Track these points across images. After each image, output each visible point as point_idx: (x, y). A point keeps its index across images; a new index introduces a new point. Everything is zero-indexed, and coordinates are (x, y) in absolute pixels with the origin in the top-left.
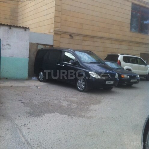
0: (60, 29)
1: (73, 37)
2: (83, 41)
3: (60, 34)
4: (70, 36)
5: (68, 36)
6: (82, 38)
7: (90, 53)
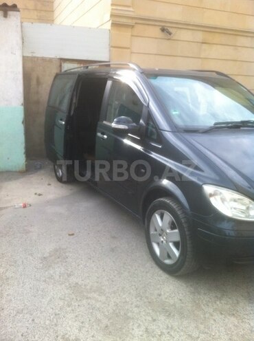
0: (131, 9)
1: (170, 34)
2: (205, 46)
3: (133, 27)
4: (163, 30)
5: (156, 31)
6: (199, 36)
7: (219, 81)
